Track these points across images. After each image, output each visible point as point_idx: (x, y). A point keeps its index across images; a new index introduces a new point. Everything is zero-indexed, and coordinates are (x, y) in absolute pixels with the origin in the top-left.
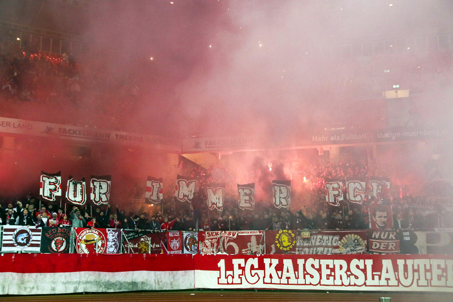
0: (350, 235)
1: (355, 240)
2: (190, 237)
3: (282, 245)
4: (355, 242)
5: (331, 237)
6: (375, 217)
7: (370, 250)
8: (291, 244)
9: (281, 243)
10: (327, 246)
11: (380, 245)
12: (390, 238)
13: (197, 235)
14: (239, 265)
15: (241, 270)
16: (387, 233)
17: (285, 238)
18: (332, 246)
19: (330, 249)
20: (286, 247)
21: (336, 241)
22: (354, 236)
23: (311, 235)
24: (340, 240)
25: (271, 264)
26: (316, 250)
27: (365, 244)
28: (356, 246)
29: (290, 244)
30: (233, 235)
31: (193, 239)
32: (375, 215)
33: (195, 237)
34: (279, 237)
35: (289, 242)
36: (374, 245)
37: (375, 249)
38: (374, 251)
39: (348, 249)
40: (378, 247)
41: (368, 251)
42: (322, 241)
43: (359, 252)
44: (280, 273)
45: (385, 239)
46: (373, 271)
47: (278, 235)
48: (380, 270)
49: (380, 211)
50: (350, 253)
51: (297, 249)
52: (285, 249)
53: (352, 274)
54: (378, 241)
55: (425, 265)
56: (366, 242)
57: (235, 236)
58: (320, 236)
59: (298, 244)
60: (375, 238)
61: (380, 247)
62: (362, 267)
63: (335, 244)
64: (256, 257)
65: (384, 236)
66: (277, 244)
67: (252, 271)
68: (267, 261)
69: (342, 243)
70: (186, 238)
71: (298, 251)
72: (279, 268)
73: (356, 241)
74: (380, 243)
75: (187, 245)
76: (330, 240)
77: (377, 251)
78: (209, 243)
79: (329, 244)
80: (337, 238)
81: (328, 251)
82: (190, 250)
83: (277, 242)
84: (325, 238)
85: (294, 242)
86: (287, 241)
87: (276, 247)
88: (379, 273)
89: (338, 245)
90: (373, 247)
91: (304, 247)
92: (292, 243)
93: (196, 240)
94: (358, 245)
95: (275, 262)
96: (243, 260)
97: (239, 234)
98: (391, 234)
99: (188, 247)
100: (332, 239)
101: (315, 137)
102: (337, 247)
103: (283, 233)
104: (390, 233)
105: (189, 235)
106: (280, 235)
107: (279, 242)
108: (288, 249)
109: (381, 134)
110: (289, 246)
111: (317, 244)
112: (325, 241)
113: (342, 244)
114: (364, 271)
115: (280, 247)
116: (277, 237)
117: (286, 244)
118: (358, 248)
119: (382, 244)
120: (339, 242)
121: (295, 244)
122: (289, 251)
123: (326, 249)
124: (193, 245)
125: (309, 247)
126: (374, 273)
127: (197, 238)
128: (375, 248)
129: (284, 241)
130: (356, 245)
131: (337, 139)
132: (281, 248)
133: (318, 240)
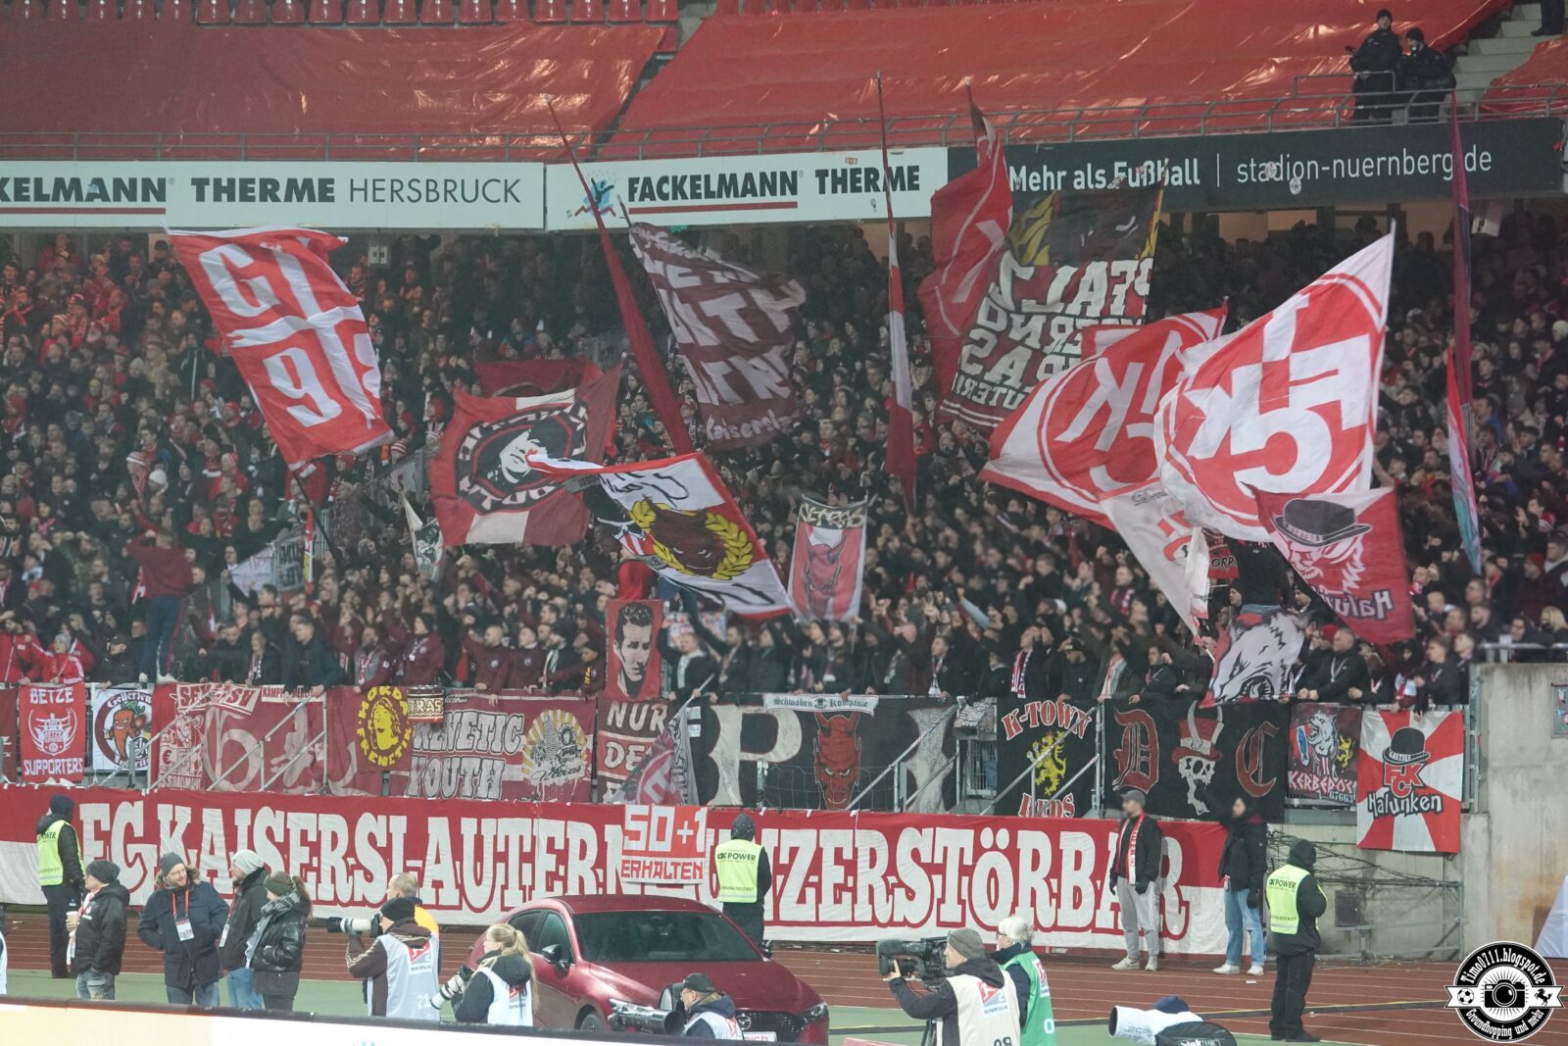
0: (551, 712)
1: (565, 731)
2: (119, 707)
3: (376, 744)
4: (562, 739)
5: (501, 719)
6: (620, 647)
7: (600, 773)
8: (399, 744)
9: (371, 736)
10: (488, 755)
11: (627, 752)
12: (653, 728)
13: (148, 699)
14: (97, 824)
15: (101, 843)
16: (646, 708)
17: (383, 718)
18: (504, 755)
19: (498, 764)
20: (385, 753)
21: (516, 732)
22: (562, 716)
23: (446, 707)
24: (525, 733)
25: (173, 824)
26: (459, 770)
27: (588, 750)
28: (567, 756)
29: (395, 740)
30: (244, 703)
31: (132, 711)
32: (620, 637)
33: (141, 704)
34: (369, 712)
35: (395, 734)
36: (610, 752)
37: (611, 770)
38: (608, 774)
39: (546, 766)
40: (619, 761)
41: (594, 775)
42: (477, 734)
43: (571, 777)
44: (193, 853)
45: (640, 733)
46: (407, 857)
47: (365, 705)
48: (423, 857)
49: (634, 621)
50: (550, 782)
51: (414, 761)
52: (383, 761)
53: (359, 866)
54: (620, 737)
55: (521, 838)
56: (590, 737)
57: (250, 707)
58: (469, 716)
59: (417, 744)
60: (614, 729)
61: (625, 761)
62: (382, 842)
63: (511, 747)
64: (140, 798)
65: (637, 720)
66: (361, 739)
67: (129, 846)
68: (164, 812)
69: (531, 743)
70: (105, 710)
71: (418, 768)
72: (193, 837)
73: (567, 737)
74: (626, 746)
75: (107, 736)
76: (500, 728)
77: (617, 777)
78: (187, 732)
79: (497, 747)
80: (517, 722)
81: (493, 772)
82: (117, 758)
83: (361, 732)
84: (487, 720)
85: (407, 736)
86: (388, 731)
87: (359, 750)
88: (418, 863)
89: (520, 749)
90: (609, 762)
91: (430, 755)
92: (401, 738)
93: (144, 718)
94: (571, 752)
95: (184, 815)
96: (106, 807)
97: (264, 699)
98: (656, 712)
99: (112, 744)
100: (505, 726)
101: (1018, 172)
102: (516, 759)
103: (378, 697)
104: (654, 707)
105: (116, 697)
106: (371, 704)
107: (367, 732)
108: (392, 762)
109: (1252, 165)
110: (393, 748)
111: (463, 744)
112: (485, 732)
113: (530, 747)
114: (386, 853)
115: (369, 752)
116: (362, 714)
117: (385, 741)
118: (570, 765)
119: (632, 749)
120: (523, 737)
121: (411, 743)
122: (393, 767)
123: (487, 763)
124: (129, 739)
125: (442, 755)
126: (411, 863)
127: (148, 710)
128: (612, 765)
129: (381, 731)
130: (565, 752)
131: (1098, 186)
132: (372, 756)
133: (465, 730)
